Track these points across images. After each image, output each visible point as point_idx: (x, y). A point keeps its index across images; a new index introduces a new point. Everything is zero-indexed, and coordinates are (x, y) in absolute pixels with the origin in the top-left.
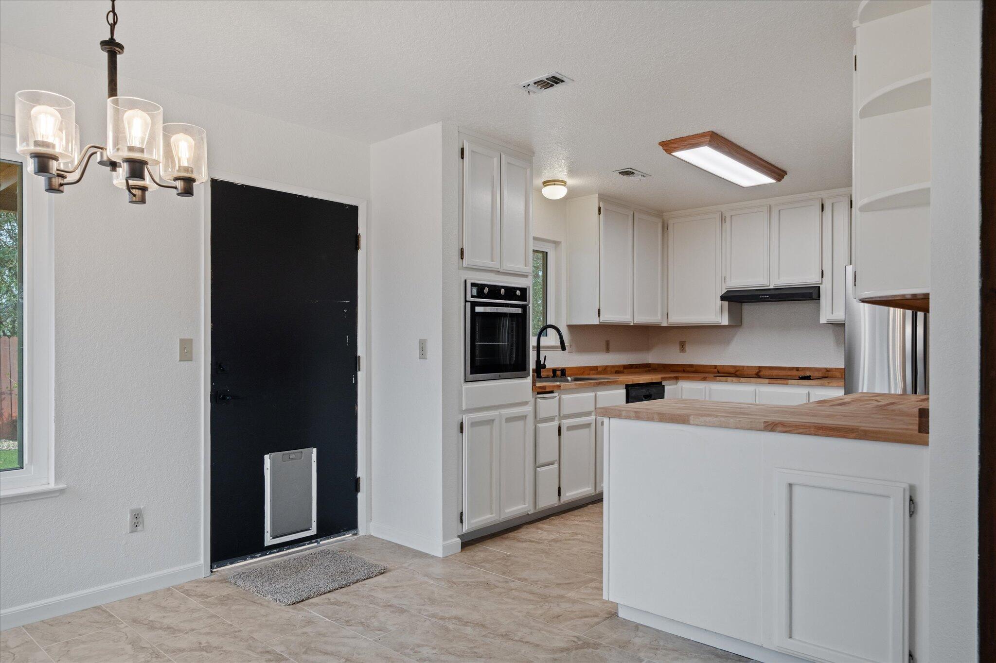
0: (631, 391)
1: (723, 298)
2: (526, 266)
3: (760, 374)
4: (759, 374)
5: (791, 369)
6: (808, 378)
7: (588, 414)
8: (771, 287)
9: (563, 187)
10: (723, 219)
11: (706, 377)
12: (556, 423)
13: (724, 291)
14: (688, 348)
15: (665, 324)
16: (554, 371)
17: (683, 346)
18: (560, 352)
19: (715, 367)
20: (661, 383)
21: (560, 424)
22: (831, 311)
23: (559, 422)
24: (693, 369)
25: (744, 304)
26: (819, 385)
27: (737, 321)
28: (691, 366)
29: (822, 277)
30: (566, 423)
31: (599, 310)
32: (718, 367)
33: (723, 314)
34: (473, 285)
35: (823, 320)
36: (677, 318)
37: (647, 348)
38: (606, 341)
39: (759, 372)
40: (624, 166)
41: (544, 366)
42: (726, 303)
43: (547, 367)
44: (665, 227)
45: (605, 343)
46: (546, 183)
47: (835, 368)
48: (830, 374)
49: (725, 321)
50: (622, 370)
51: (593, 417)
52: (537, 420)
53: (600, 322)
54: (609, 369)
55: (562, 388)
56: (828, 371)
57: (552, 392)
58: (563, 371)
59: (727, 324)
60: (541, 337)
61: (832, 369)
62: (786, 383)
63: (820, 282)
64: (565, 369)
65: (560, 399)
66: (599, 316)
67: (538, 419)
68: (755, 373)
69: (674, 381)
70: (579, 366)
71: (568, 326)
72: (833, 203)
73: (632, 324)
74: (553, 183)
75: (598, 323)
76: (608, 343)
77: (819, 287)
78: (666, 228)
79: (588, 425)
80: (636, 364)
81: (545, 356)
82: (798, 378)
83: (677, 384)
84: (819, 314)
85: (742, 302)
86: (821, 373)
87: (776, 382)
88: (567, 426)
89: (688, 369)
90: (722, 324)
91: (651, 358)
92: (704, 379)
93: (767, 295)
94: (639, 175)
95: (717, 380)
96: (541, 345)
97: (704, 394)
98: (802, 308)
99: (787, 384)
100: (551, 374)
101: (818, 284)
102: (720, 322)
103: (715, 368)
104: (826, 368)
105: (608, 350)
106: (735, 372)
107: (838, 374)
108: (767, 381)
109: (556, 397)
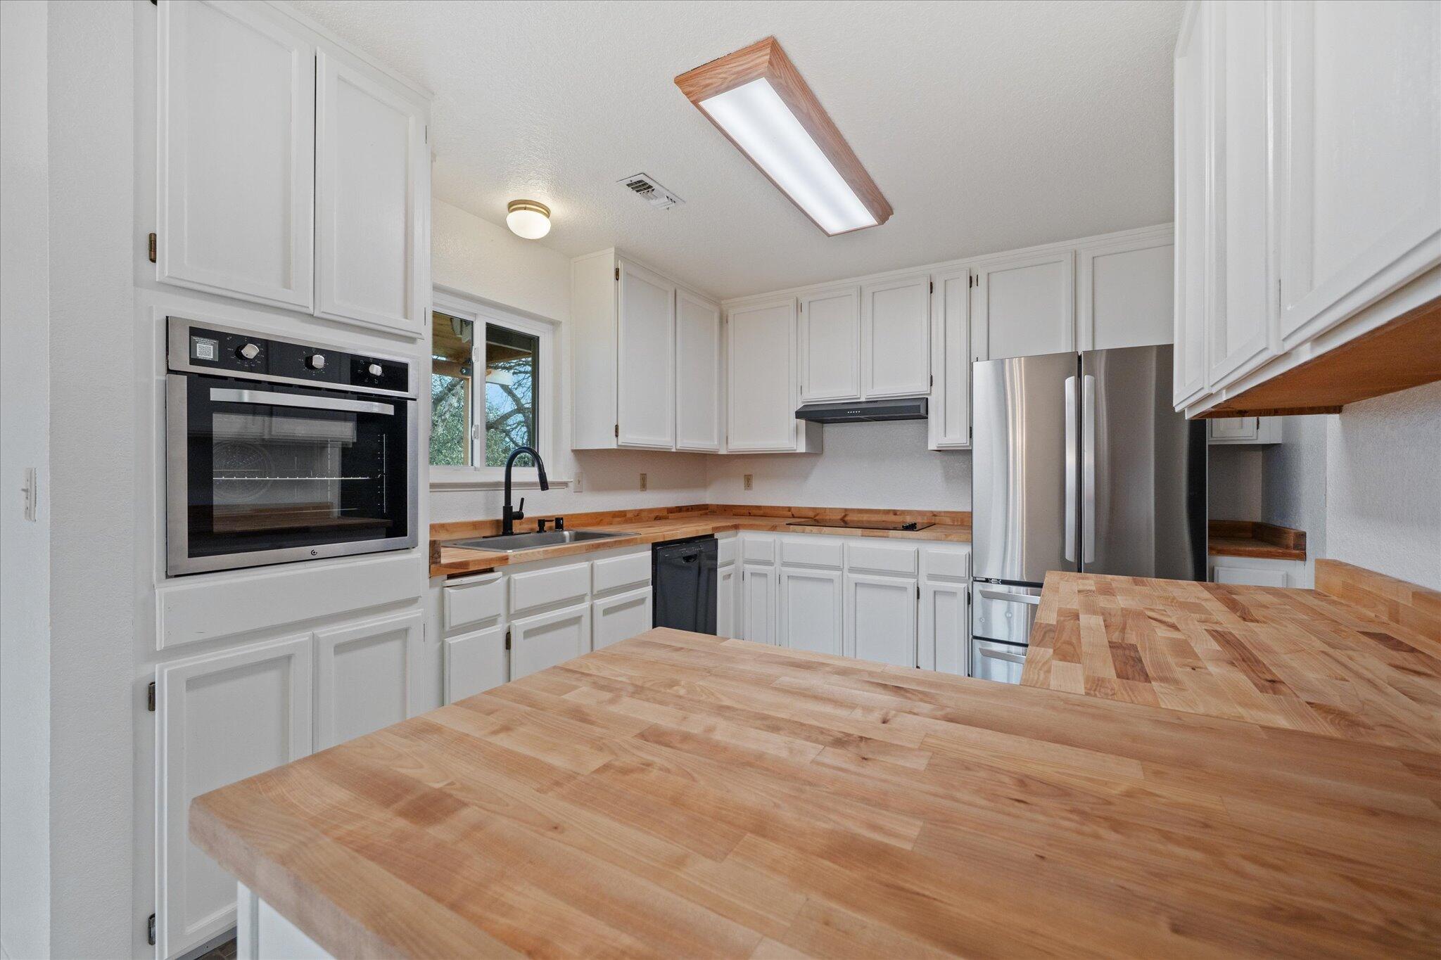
0: (661, 554)
1: (799, 415)
2: (406, 317)
3: (848, 518)
4: (845, 521)
5: (887, 512)
6: (912, 527)
7: (579, 599)
8: (863, 399)
9: (545, 218)
10: (799, 307)
11: (776, 526)
12: (498, 630)
13: (800, 406)
14: (755, 483)
15: (723, 452)
16: (541, 522)
17: (748, 480)
18: (538, 492)
19: (789, 509)
20: (712, 536)
21: (509, 628)
22: (943, 433)
23: (507, 625)
24: (761, 512)
25: (825, 425)
26: (932, 538)
27: (816, 449)
28: (759, 507)
29: (931, 385)
30: (520, 625)
31: (617, 427)
32: (792, 510)
33: (799, 436)
34: (197, 332)
35: (932, 446)
36: (739, 444)
37: (704, 484)
38: (642, 474)
39: (845, 516)
40: (633, 171)
41: (519, 516)
42: (802, 422)
43: (527, 514)
44: (723, 320)
45: (639, 478)
46: (513, 206)
47: (945, 512)
48: (937, 520)
49: (802, 447)
50: (665, 513)
51: (585, 605)
52: (445, 630)
53: (618, 446)
54: (643, 515)
55: (510, 562)
56: (935, 515)
57: (491, 570)
58: (559, 523)
59: (804, 451)
60: (512, 468)
61: (940, 512)
62: (885, 535)
63: (929, 392)
64: (562, 519)
65: (509, 582)
66: (617, 436)
67: (447, 628)
68: (839, 517)
69: (731, 532)
70: (594, 511)
71: (573, 451)
72: (946, 281)
73: (674, 450)
74: (524, 206)
75: (615, 447)
76: (644, 478)
77: (927, 398)
78: (725, 321)
79: (576, 620)
80: (687, 506)
81: (522, 500)
82: (902, 528)
83: (736, 535)
84: (927, 437)
85: (823, 422)
86: (925, 518)
87: (872, 534)
88: (523, 631)
89: (754, 512)
90: (798, 451)
91: (709, 497)
92: (774, 528)
93: (858, 409)
94: (662, 196)
95: (791, 529)
96: (512, 481)
97: (773, 549)
98: (903, 430)
99: (888, 537)
100: (536, 526)
101: (926, 394)
102: (795, 448)
103: (789, 511)
104: (932, 512)
105: (644, 487)
106: (815, 516)
107: (948, 521)
108: (859, 531)
109: (496, 579)
